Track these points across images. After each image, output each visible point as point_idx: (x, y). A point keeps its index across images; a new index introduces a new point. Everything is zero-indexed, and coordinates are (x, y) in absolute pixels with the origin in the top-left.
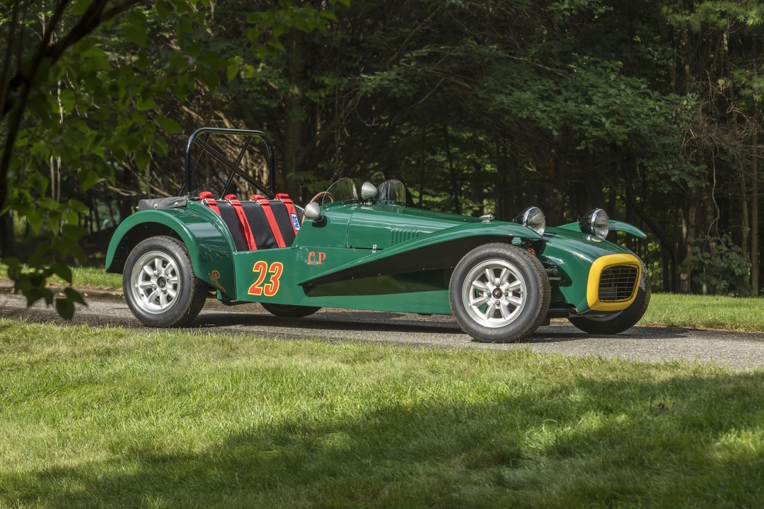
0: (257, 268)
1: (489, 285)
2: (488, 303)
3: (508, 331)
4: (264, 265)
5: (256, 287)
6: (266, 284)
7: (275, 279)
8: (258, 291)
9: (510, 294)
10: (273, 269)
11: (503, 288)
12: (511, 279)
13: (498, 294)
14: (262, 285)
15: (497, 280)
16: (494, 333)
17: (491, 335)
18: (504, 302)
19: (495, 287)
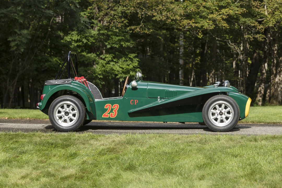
0: (106, 107)
1: (217, 111)
2: (218, 118)
3: (228, 127)
4: (110, 105)
5: (106, 114)
6: (111, 113)
7: (115, 111)
8: (107, 116)
9: (226, 113)
10: (114, 107)
11: (223, 111)
12: (226, 108)
13: (221, 114)
14: (109, 113)
15: (220, 109)
16: (223, 128)
17: (222, 129)
18: (224, 116)
19: (220, 111)
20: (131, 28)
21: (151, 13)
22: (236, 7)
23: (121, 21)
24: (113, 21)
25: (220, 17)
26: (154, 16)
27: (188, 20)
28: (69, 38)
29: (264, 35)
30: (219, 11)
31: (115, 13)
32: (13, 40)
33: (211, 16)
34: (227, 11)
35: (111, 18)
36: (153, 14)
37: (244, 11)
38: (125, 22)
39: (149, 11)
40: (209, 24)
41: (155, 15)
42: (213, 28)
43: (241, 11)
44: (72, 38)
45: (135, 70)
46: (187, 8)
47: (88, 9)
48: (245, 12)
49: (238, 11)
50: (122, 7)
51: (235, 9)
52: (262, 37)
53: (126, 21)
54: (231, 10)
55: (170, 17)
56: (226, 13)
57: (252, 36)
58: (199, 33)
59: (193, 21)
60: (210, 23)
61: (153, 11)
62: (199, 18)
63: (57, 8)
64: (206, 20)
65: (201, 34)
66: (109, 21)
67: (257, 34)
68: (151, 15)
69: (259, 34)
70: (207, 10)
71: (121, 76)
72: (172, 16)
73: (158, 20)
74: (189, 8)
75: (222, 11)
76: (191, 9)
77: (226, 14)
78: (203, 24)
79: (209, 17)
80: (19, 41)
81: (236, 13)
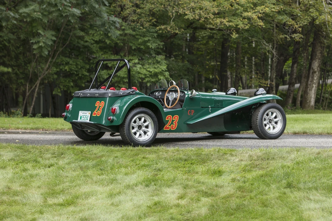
0: (167, 119)
4: (170, 117)
5: (167, 126)
6: (171, 125)
7: (175, 122)
8: (168, 128)
10: (174, 118)
20: (161, 27)
21: (182, 11)
22: (272, 4)
23: (149, 20)
24: (140, 20)
25: (255, 15)
26: (186, 15)
27: (221, 19)
28: (91, 38)
29: (302, 35)
30: (254, 8)
31: (142, 12)
32: (36, 41)
33: (245, 14)
34: (263, 9)
35: (138, 17)
36: (185, 13)
37: (281, 9)
38: (153, 21)
39: (180, 9)
40: (243, 23)
41: (187, 13)
42: (248, 27)
43: (278, 9)
44: (93, 38)
45: (163, 73)
46: (220, 6)
47: (112, 6)
48: (283, 9)
49: (274, 8)
50: (150, 4)
51: (271, 7)
52: (300, 37)
53: (155, 20)
54: (267, 7)
55: (204, 15)
56: (262, 10)
57: (288, 35)
58: (233, 33)
59: (227, 20)
60: (245, 22)
61: (184, 9)
62: (233, 17)
63: (84, 7)
64: (240, 19)
65: (235, 33)
66: (136, 20)
67: (293, 34)
68: (183, 13)
69: (296, 34)
70: (241, 7)
71: (148, 80)
72: (205, 14)
73: (190, 19)
74: (223, 6)
75: (257, 9)
76: (225, 7)
77: (262, 12)
78: (237, 23)
79: (243, 15)
80: (44, 42)
81: (272, 11)
